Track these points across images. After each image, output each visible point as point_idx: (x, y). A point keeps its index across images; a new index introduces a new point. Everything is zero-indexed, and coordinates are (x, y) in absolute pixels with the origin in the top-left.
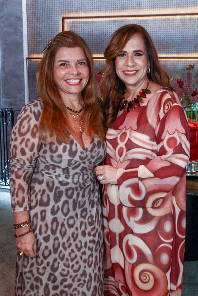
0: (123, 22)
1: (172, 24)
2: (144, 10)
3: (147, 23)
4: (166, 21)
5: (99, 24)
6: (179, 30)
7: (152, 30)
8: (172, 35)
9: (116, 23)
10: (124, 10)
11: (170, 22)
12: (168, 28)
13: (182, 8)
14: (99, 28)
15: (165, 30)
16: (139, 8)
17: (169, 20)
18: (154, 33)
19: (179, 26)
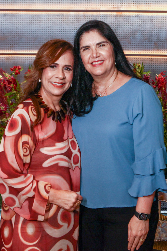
0: (14, 16)
1: (66, 19)
2: (37, 4)
3: (40, 18)
4: (60, 17)
6: (73, 26)
7: (45, 26)
8: (67, 31)
9: (7, 17)
10: (15, 4)
11: (64, 17)
12: (62, 24)
13: (76, 4)
15: (60, 26)
16: (31, 3)
17: (63, 15)
18: (48, 28)
19: (74, 22)
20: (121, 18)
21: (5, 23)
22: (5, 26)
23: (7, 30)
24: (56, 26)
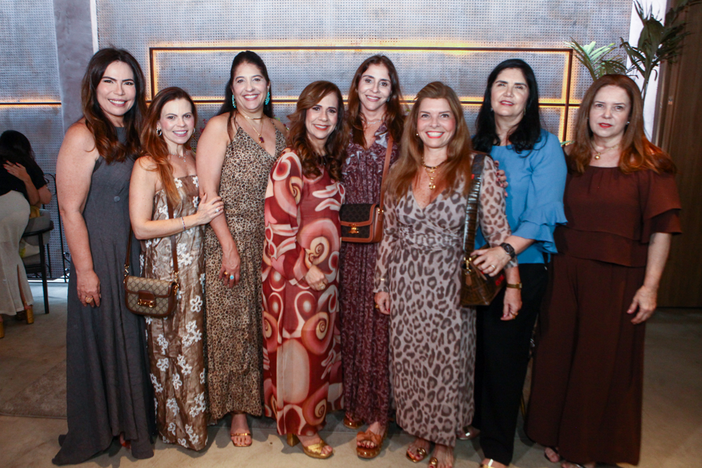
1: (295, 58)
2: (259, 40)
4: (287, 55)
5: (200, 57)
9: (223, 57)
11: (292, 56)
12: (290, 64)
13: (305, 40)
14: (200, 62)
15: (286, 67)
17: (290, 53)
19: (303, 61)
20: (360, 56)
21: (220, 64)
22: (221, 67)
23: (224, 73)
24: (282, 67)
